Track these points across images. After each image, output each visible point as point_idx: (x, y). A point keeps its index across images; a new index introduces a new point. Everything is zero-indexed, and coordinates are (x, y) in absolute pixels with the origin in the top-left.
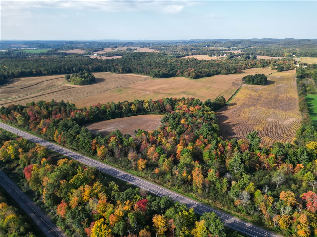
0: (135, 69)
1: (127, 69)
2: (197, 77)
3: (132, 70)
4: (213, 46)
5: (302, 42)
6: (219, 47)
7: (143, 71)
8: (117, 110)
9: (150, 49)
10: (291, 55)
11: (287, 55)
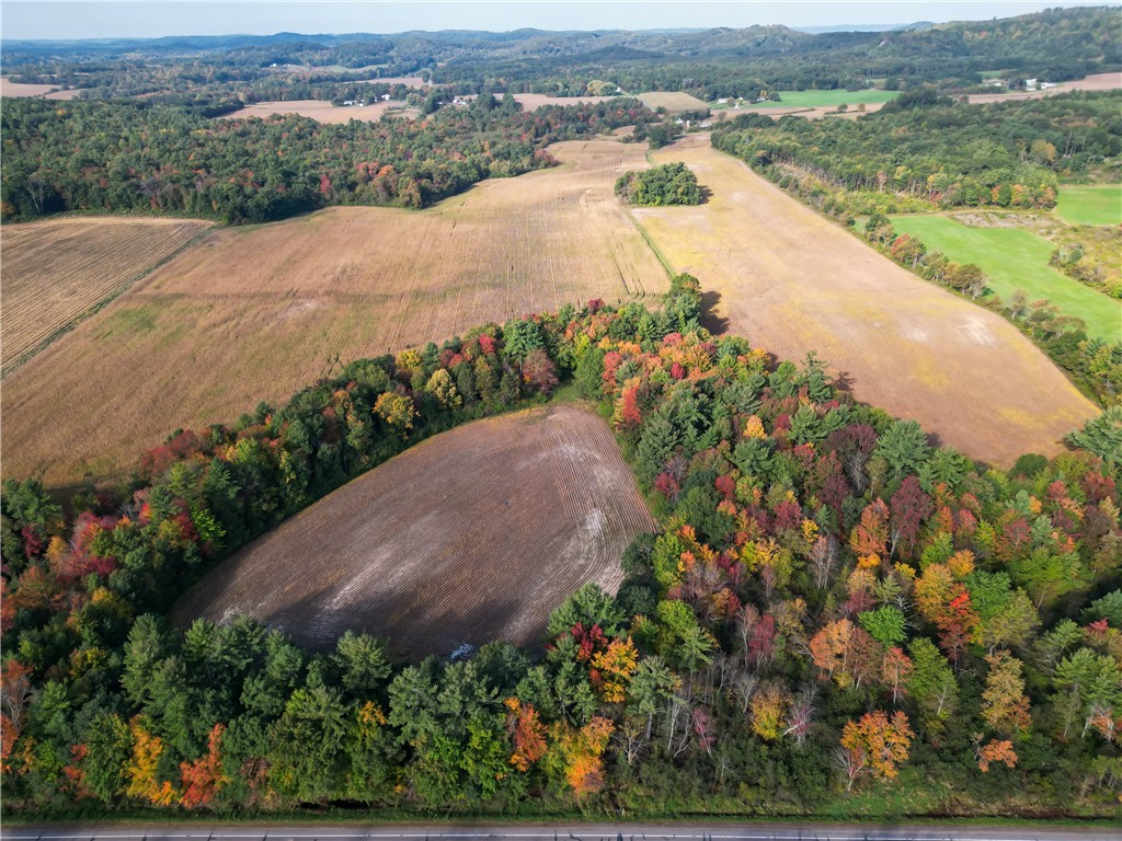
0: (86, 193)
1: (39, 195)
2: (428, 199)
3: (68, 195)
4: (297, 62)
5: (584, 42)
6: (323, 65)
7: (140, 196)
8: (324, 447)
9: (12, 80)
10: (612, 88)
11: (602, 87)
